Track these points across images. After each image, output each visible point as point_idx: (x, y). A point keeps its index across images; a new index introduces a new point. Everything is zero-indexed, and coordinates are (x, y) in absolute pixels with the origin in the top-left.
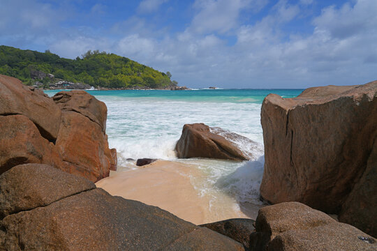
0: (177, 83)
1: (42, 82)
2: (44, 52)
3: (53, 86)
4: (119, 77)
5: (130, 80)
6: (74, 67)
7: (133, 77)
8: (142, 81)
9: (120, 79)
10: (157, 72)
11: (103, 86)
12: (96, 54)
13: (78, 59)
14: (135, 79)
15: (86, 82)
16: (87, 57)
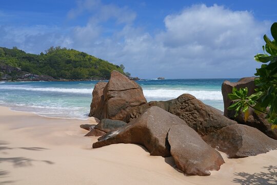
0: (129, 74)
1: (10, 75)
2: (12, 48)
3: (21, 78)
4: (78, 70)
5: (88, 73)
6: (38, 61)
7: (91, 70)
8: (98, 72)
9: (79, 71)
10: (112, 65)
11: (64, 78)
12: (58, 49)
13: (42, 54)
14: (92, 72)
15: (49, 74)
16: (50, 53)
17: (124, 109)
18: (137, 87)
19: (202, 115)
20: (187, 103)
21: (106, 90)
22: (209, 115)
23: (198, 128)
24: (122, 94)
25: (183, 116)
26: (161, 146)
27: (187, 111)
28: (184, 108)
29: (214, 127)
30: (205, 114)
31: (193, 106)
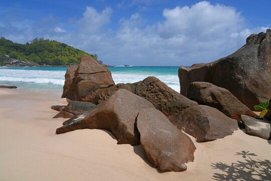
0: (102, 62)
3: (9, 64)
4: (60, 58)
5: (68, 60)
7: (70, 58)
13: (27, 44)
15: (35, 61)
16: (35, 43)
17: (94, 91)
18: (107, 70)
19: (166, 96)
20: (153, 85)
21: (77, 73)
22: (172, 96)
23: (162, 109)
24: (92, 77)
25: (148, 97)
26: (129, 134)
27: (152, 92)
28: (150, 90)
29: (177, 107)
30: (169, 95)
31: (157, 88)
